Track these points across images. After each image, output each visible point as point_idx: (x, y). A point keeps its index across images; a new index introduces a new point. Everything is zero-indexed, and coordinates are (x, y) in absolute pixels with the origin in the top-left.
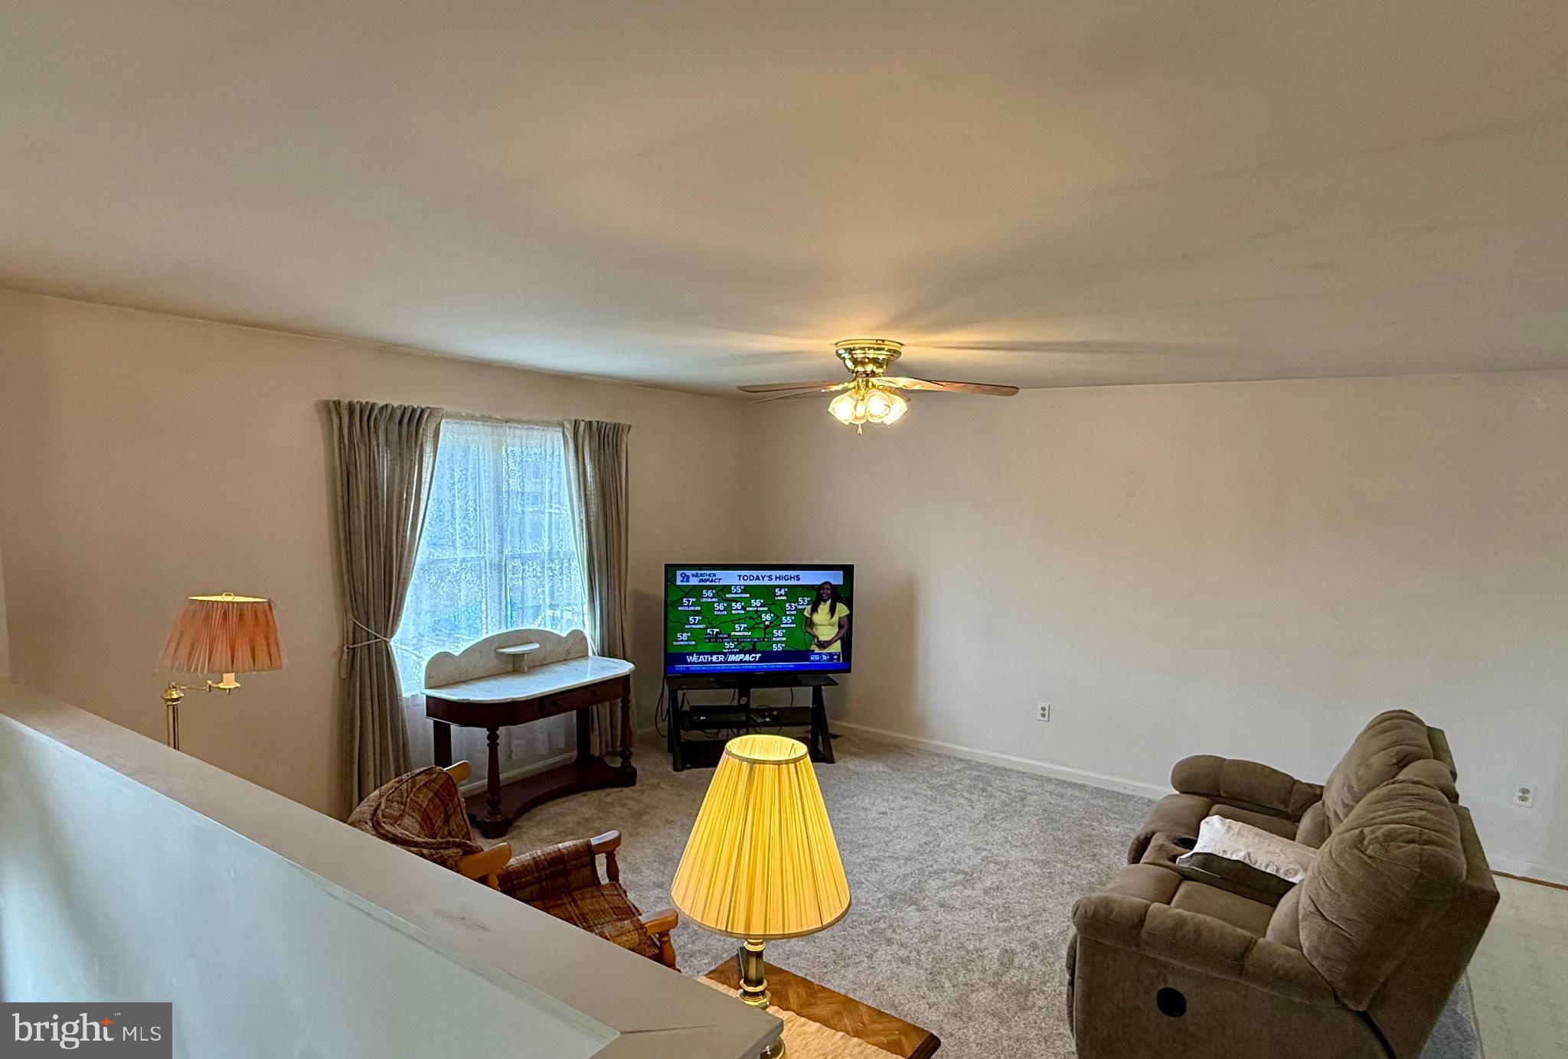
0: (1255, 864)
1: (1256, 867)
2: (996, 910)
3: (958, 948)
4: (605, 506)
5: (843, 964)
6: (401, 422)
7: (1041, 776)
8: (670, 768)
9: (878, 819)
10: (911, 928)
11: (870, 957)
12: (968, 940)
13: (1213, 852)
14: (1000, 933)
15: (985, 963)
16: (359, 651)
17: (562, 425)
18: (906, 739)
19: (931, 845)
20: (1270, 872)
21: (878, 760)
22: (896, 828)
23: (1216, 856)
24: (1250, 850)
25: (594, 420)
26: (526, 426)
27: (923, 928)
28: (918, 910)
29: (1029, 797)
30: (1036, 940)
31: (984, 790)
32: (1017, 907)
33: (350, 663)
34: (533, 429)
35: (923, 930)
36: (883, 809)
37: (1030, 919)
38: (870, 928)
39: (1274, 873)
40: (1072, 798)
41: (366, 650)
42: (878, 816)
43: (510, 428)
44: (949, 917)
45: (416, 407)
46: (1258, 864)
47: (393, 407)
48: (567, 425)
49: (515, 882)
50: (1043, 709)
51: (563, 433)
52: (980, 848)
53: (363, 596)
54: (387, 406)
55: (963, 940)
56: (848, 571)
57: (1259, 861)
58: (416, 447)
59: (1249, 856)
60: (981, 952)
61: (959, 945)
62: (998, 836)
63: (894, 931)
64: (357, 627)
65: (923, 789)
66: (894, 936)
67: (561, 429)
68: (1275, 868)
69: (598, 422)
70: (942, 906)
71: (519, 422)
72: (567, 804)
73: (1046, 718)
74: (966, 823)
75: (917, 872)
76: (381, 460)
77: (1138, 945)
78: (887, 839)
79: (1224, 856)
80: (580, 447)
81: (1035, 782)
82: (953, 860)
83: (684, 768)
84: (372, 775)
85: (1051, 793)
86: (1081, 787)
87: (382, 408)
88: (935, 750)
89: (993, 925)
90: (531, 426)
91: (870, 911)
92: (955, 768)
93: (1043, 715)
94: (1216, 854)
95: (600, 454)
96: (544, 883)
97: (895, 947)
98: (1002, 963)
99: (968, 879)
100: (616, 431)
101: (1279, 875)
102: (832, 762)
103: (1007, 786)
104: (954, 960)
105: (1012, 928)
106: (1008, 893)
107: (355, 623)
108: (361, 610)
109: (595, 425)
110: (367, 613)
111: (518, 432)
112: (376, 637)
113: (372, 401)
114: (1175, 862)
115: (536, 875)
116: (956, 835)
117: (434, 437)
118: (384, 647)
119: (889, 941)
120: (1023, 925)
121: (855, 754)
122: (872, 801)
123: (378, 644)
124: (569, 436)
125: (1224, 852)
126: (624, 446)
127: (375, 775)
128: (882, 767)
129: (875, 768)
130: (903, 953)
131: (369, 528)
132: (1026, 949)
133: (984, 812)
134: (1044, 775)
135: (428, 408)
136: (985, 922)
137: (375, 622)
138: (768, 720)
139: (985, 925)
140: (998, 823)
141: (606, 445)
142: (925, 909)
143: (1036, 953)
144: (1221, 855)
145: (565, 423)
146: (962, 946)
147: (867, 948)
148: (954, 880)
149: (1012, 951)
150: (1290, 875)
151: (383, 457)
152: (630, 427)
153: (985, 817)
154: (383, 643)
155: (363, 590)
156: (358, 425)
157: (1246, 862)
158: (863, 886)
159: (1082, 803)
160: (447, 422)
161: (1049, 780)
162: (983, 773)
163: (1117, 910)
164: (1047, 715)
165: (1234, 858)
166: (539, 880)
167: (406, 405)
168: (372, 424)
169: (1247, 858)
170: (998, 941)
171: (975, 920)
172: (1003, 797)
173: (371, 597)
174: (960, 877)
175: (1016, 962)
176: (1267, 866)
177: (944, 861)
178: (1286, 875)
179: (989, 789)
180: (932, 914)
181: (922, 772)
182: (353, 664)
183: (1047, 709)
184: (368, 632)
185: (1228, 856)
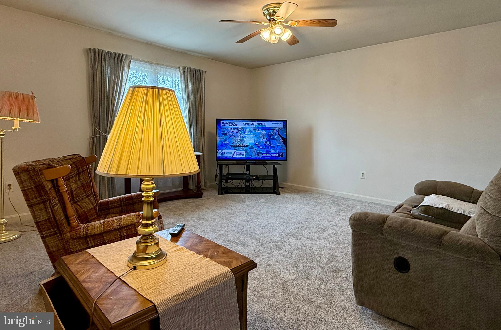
0: (451, 209)
1: (452, 211)
2: (332, 241)
3: (311, 253)
4: (196, 98)
5: (256, 255)
6: (114, 59)
7: (363, 201)
8: (217, 194)
9: (291, 211)
10: (291, 245)
11: (270, 254)
12: (316, 250)
13: (429, 205)
14: (331, 249)
15: (321, 259)
16: (96, 139)
17: (179, 68)
18: (310, 189)
19: (310, 219)
20: (460, 213)
21: (297, 194)
22: (297, 214)
23: (431, 206)
24: (448, 204)
25: (192, 67)
26: (165, 67)
27: (297, 245)
28: (297, 239)
29: (356, 207)
30: (348, 252)
31: (337, 204)
32: (342, 240)
33: (92, 142)
34: (168, 68)
35: (296, 246)
36: (294, 208)
37: (347, 245)
38: (273, 244)
39: (462, 213)
40: (375, 207)
41: (98, 138)
42: (291, 210)
43: (159, 67)
44: (310, 242)
45: (120, 53)
46: (453, 209)
47: (111, 52)
48: (181, 68)
49: (110, 205)
50: (363, 174)
51: (180, 71)
52: (330, 221)
53: (98, 118)
54: (109, 51)
55: (313, 250)
56: (285, 122)
57: (454, 208)
58: (121, 68)
59: (448, 206)
60: (321, 255)
61: (311, 252)
62: (340, 218)
63: (284, 246)
64: (95, 130)
65: (313, 203)
66: (283, 247)
67: (179, 70)
68: (463, 211)
69: (193, 68)
70: (308, 238)
71: (163, 65)
72: (174, 202)
73: (364, 178)
74: (327, 213)
75: (301, 227)
76: (106, 70)
77: (382, 233)
78: (292, 217)
79: (435, 206)
80: (186, 76)
81: (360, 203)
82: (318, 224)
83: (222, 194)
84: (99, 184)
85: (366, 206)
86: (379, 204)
87: (107, 52)
88: (320, 192)
89: (329, 246)
90: (167, 67)
91: (276, 238)
92: (327, 198)
93: (363, 176)
94: (431, 205)
95: (193, 79)
96: (123, 207)
97: (282, 251)
98: (329, 260)
99: (323, 230)
100: (200, 72)
101: (465, 214)
102: (279, 194)
103: (347, 203)
104: (307, 257)
105: (337, 248)
106: (339, 236)
107: (95, 128)
108: (97, 124)
109: (192, 70)
110: (99, 125)
111: (162, 69)
112: (102, 134)
113: (103, 49)
114: (411, 212)
115: (119, 203)
116: (322, 217)
117: (128, 65)
118: (105, 137)
119: (280, 249)
120: (343, 247)
121: (289, 193)
122: (290, 205)
123: (103, 137)
124: (181, 72)
125: (435, 204)
126: (204, 78)
127: (100, 184)
128: (298, 196)
129: (295, 196)
130: (285, 253)
131: (100, 94)
132: (342, 255)
133: (335, 210)
134: (363, 200)
135: (125, 54)
136: (325, 245)
137: (102, 128)
138: (254, 178)
139: (325, 246)
140: (340, 214)
141: (196, 76)
142: (300, 239)
143: (346, 257)
144: (433, 206)
145: (180, 67)
146: (313, 252)
147: (269, 251)
148: (316, 230)
149: (335, 255)
150: (470, 214)
151: (107, 70)
152: (206, 72)
153: (336, 212)
154: (105, 136)
155: (98, 116)
156: (97, 56)
157: (446, 208)
158: (276, 230)
159: (378, 209)
160: (134, 62)
161: (366, 202)
162: (338, 199)
163: (371, 216)
164: (364, 176)
165: (440, 207)
166: (121, 206)
167: (117, 52)
168: (103, 57)
169: (447, 206)
170: (330, 252)
171: (321, 244)
172: (345, 206)
173: (101, 119)
174: (319, 230)
175: (336, 260)
176: (458, 210)
177: (314, 224)
178: (469, 213)
179: (340, 204)
180: (303, 241)
181: (313, 198)
182: (93, 143)
183: (364, 174)
184: (99, 132)
185: (437, 206)
